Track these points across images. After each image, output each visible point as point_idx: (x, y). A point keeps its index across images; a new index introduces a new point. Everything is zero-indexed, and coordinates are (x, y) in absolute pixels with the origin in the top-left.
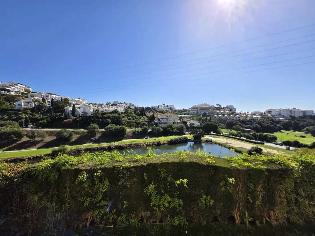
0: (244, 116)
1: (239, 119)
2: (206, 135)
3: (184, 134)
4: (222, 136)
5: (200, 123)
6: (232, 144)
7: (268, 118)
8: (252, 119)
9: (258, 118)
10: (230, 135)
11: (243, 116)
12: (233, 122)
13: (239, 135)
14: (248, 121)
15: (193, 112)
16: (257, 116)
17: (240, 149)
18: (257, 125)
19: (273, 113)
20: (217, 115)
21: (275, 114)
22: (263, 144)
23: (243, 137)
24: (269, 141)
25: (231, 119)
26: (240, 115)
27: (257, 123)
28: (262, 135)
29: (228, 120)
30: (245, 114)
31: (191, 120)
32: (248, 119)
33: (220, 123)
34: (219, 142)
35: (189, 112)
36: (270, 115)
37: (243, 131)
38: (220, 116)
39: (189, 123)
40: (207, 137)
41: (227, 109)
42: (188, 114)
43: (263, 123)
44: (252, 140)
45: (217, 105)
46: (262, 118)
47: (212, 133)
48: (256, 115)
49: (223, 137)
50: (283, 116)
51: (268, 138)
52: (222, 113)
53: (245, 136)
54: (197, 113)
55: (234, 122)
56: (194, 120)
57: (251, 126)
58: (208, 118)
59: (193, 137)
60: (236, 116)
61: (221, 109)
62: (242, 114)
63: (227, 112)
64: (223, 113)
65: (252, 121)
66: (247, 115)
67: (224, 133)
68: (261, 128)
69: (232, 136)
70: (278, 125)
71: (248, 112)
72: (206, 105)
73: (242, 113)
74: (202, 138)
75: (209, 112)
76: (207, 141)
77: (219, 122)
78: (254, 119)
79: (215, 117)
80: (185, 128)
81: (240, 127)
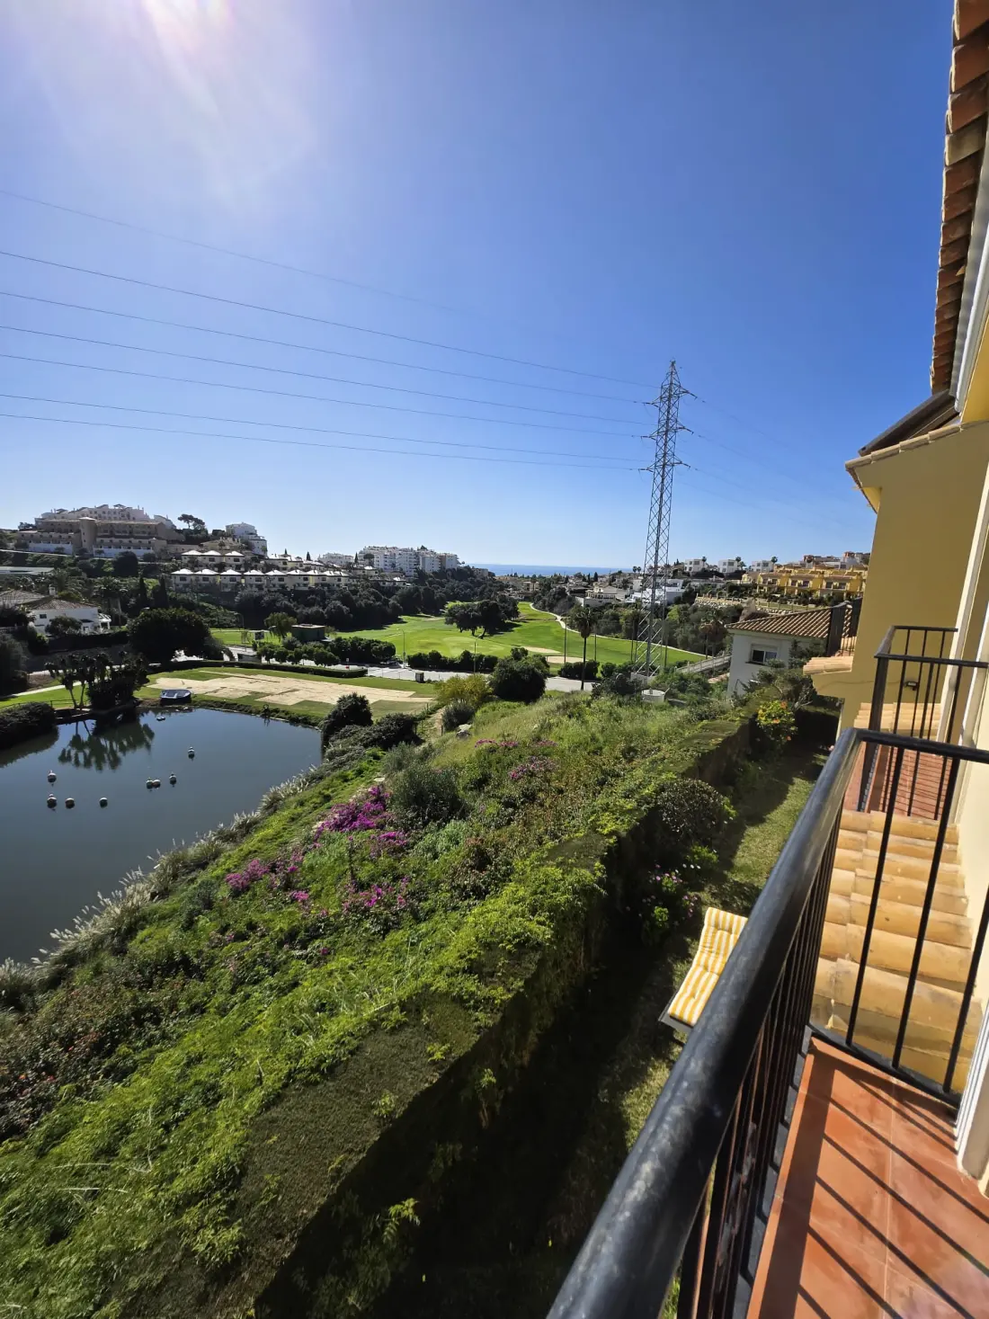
0: (299, 572)
1: (283, 587)
2: (156, 671)
3: (24, 686)
4: (226, 664)
5: (109, 613)
6: (272, 694)
7: (366, 578)
8: (323, 585)
9: (339, 580)
10: (259, 656)
11: (293, 572)
12: (261, 597)
13: (291, 653)
14: (312, 591)
15: (53, 546)
16: (338, 573)
17: (302, 711)
18: (338, 603)
19: (379, 562)
20: (192, 569)
21: (381, 566)
22: (362, 674)
23: (306, 658)
24: (376, 663)
25: (251, 586)
26: (285, 569)
27: (338, 599)
28: (360, 644)
29: (243, 588)
30: (299, 562)
31: (54, 602)
32: (312, 582)
33: (211, 606)
34: (222, 695)
35: (25, 546)
36: (371, 568)
37: (303, 636)
38: (206, 572)
39: (43, 616)
40: (164, 683)
41: (230, 540)
42: (19, 560)
43: (354, 597)
44: (333, 667)
45: (185, 518)
46: (351, 580)
47: (182, 657)
48: (335, 569)
49: (237, 668)
50: (402, 573)
51: (374, 652)
52: (212, 558)
53: (310, 656)
54: (82, 552)
55: (266, 598)
56: (67, 598)
57: (321, 610)
58: (151, 583)
59: (86, 697)
60: (271, 573)
61: (207, 538)
62: (289, 565)
63: (235, 553)
64: (217, 561)
65: (323, 592)
66: (308, 569)
67: (236, 652)
68: (352, 615)
69: (267, 659)
70: (392, 601)
71: (308, 558)
72: (125, 513)
73: (288, 558)
74: (138, 694)
75: (151, 551)
76: (164, 702)
77: (203, 599)
78: (328, 585)
79: (183, 577)
80: (19, 648)
81: (291, 619)
